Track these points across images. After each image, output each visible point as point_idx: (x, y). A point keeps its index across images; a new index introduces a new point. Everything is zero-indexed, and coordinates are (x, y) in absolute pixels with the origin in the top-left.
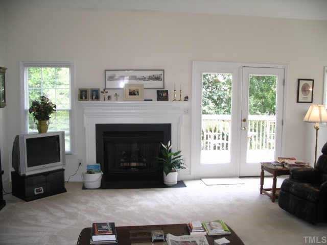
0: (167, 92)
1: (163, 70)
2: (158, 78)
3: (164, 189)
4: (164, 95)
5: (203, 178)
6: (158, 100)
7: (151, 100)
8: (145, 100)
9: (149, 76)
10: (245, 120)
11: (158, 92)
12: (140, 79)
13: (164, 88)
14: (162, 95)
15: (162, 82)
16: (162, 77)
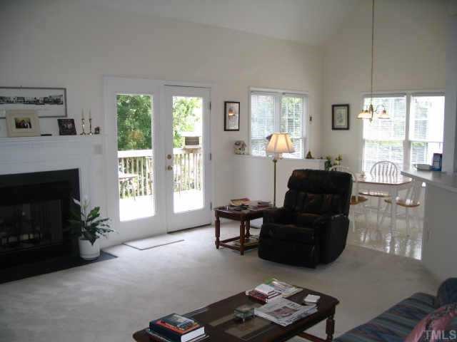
0: (72, 121)
1: (65, 89)
2: (57, 102)
3: (85, 267)
4: (70, 126)
5: (130, 241)
6: (61, 134)
7: (51, 135)
8: (42, 135)
9: (45, 98)
10: (170, 157)
11: (60, 121)
12: (30, 103)
13: (66, 116)
14: (67, 127)
15: (63, 106)
16: (63, 99)
